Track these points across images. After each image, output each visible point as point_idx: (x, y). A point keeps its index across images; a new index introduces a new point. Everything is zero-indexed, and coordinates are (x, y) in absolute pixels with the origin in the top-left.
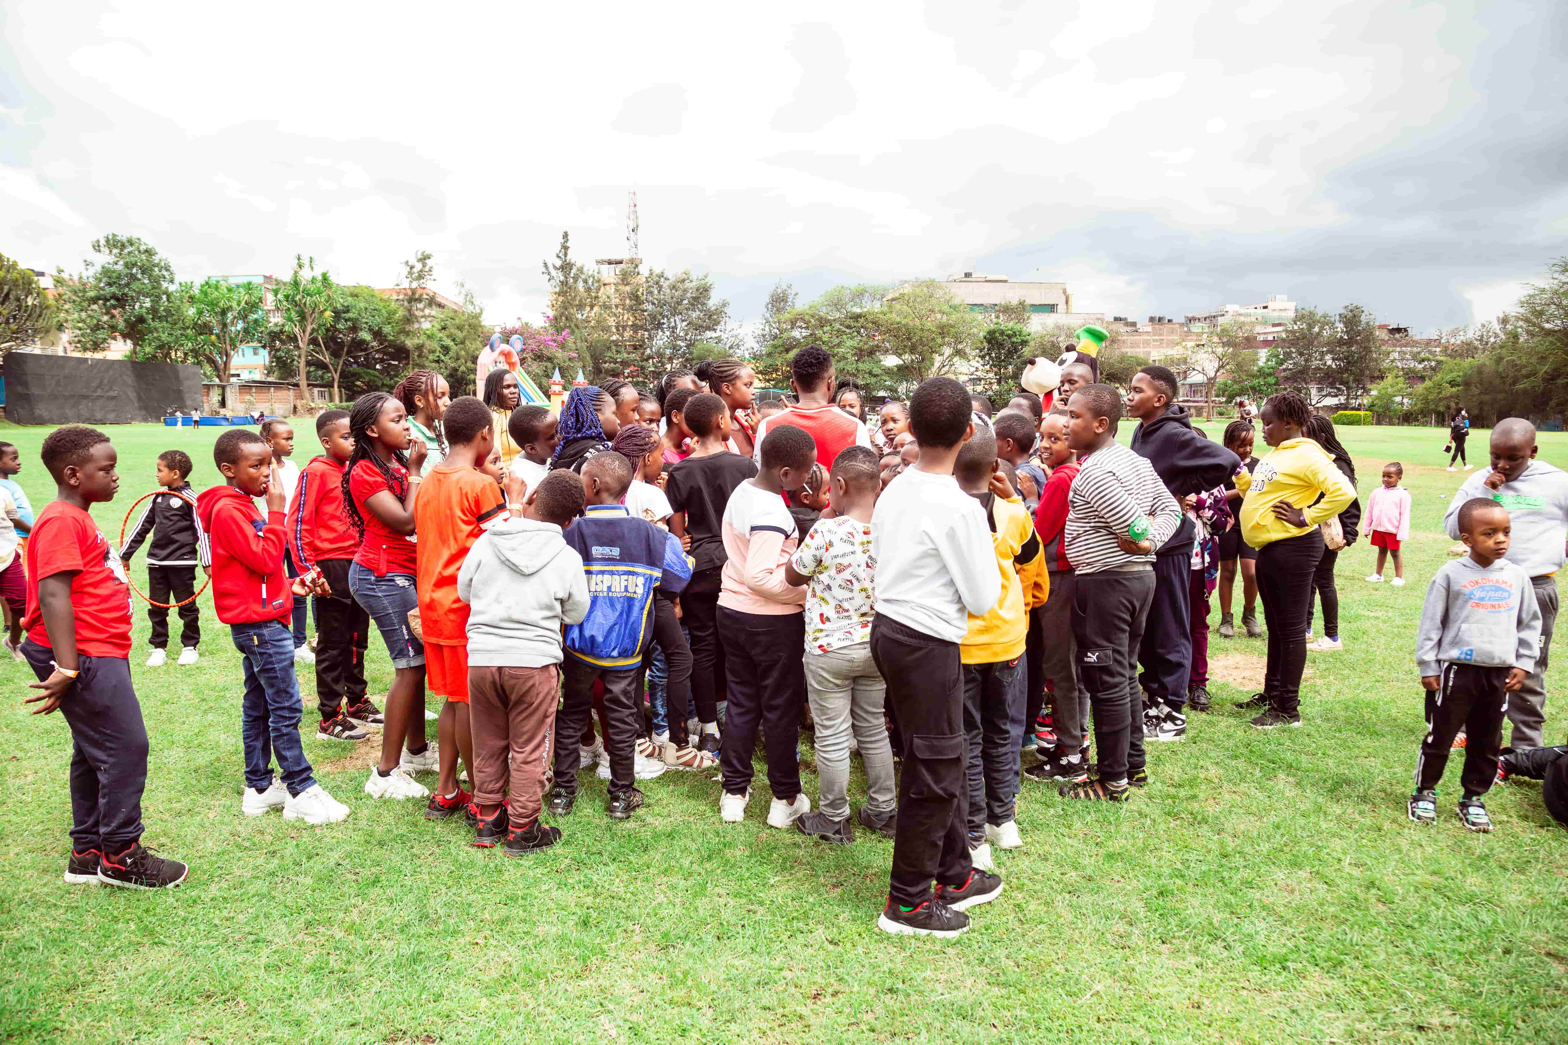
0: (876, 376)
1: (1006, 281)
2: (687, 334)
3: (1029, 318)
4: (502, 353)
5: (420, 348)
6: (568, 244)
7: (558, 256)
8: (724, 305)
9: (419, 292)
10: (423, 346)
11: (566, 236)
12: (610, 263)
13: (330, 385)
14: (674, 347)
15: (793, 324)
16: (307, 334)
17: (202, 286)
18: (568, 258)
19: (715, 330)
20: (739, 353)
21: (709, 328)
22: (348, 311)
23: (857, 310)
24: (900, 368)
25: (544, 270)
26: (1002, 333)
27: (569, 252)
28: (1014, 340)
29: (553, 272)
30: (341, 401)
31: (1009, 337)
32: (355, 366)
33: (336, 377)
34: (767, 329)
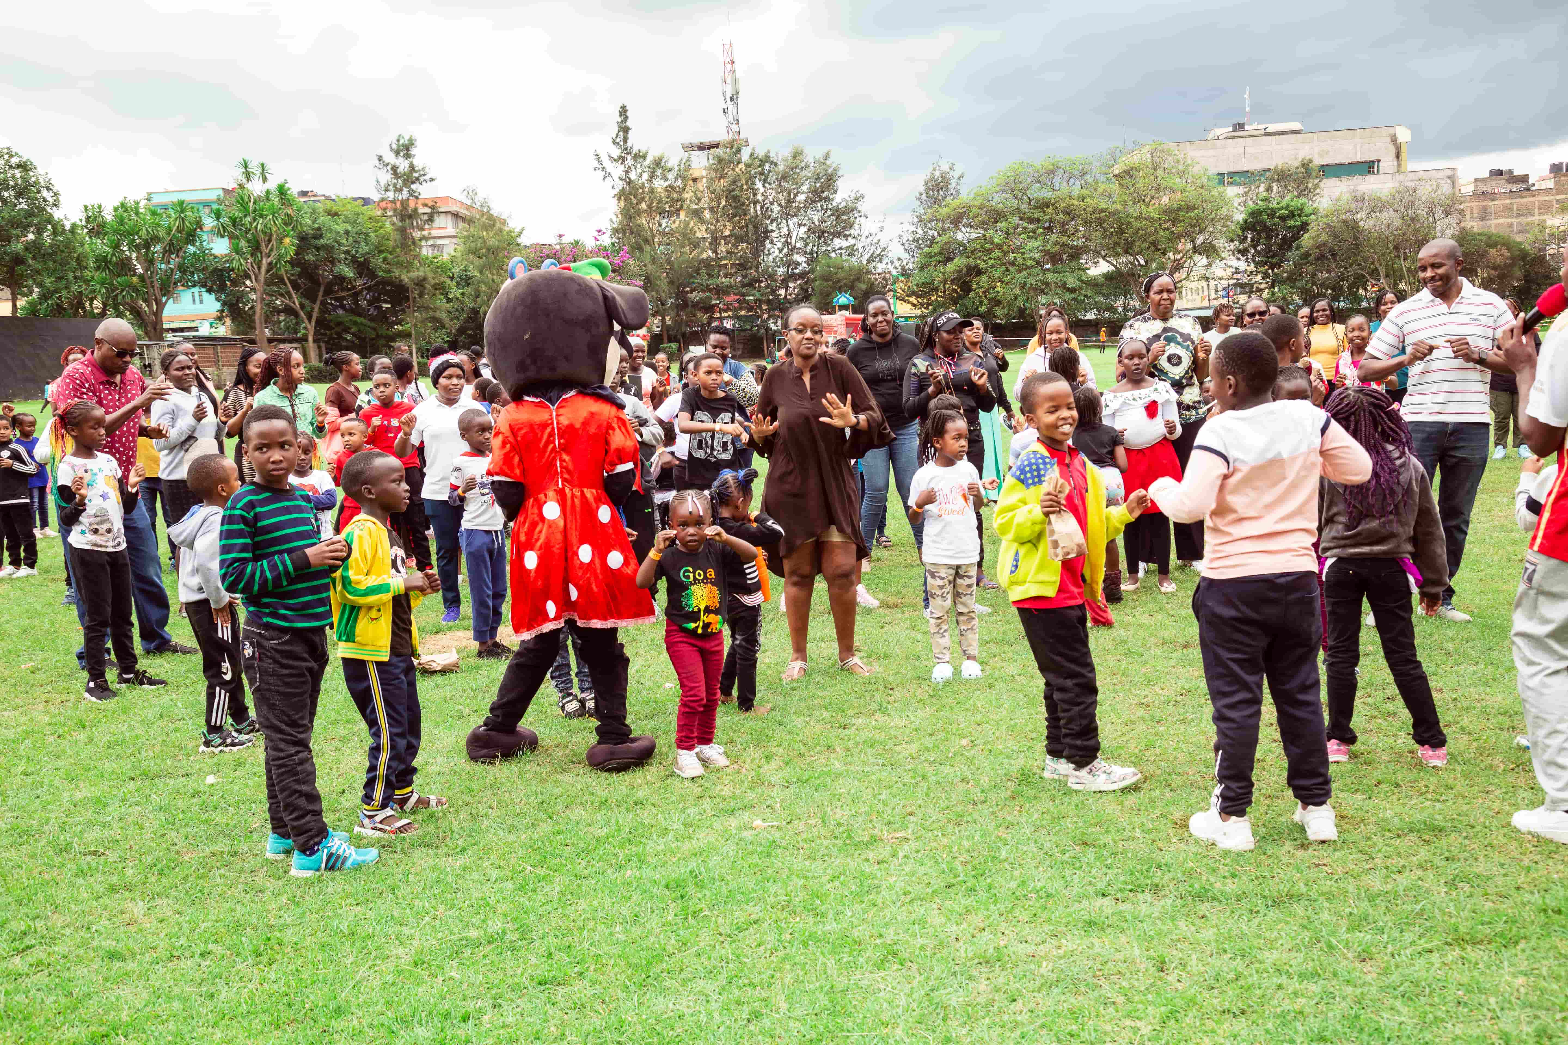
0: (1072, 291)
1: (1298, 132)
2: (806, 245)
3: (1316, 186)
5: (420, 283)
6: (629, 124)
7: (615, 142)
8: (857, 199)
9: (412, 204)
10: (425, 279)
11: (623, 111)
12: (704, 147)
14: (790, 264)
15: (957, 220)
16: (263, 269)
17: (116, 209)
18: (629, 144)
19: (846, 236)
20: (881, 267)
21: (838, 235)
22: (321, 236)
23: (1046, 194)
24: (1109, 277)
25: (596, 164)
26: (1272, 214)
27: (631, 134)
28: (1291, 223)
29: (610, 166)
31: (1283, 218)
32: (341, 312)
33: (311, 327)
34: (920, 231)
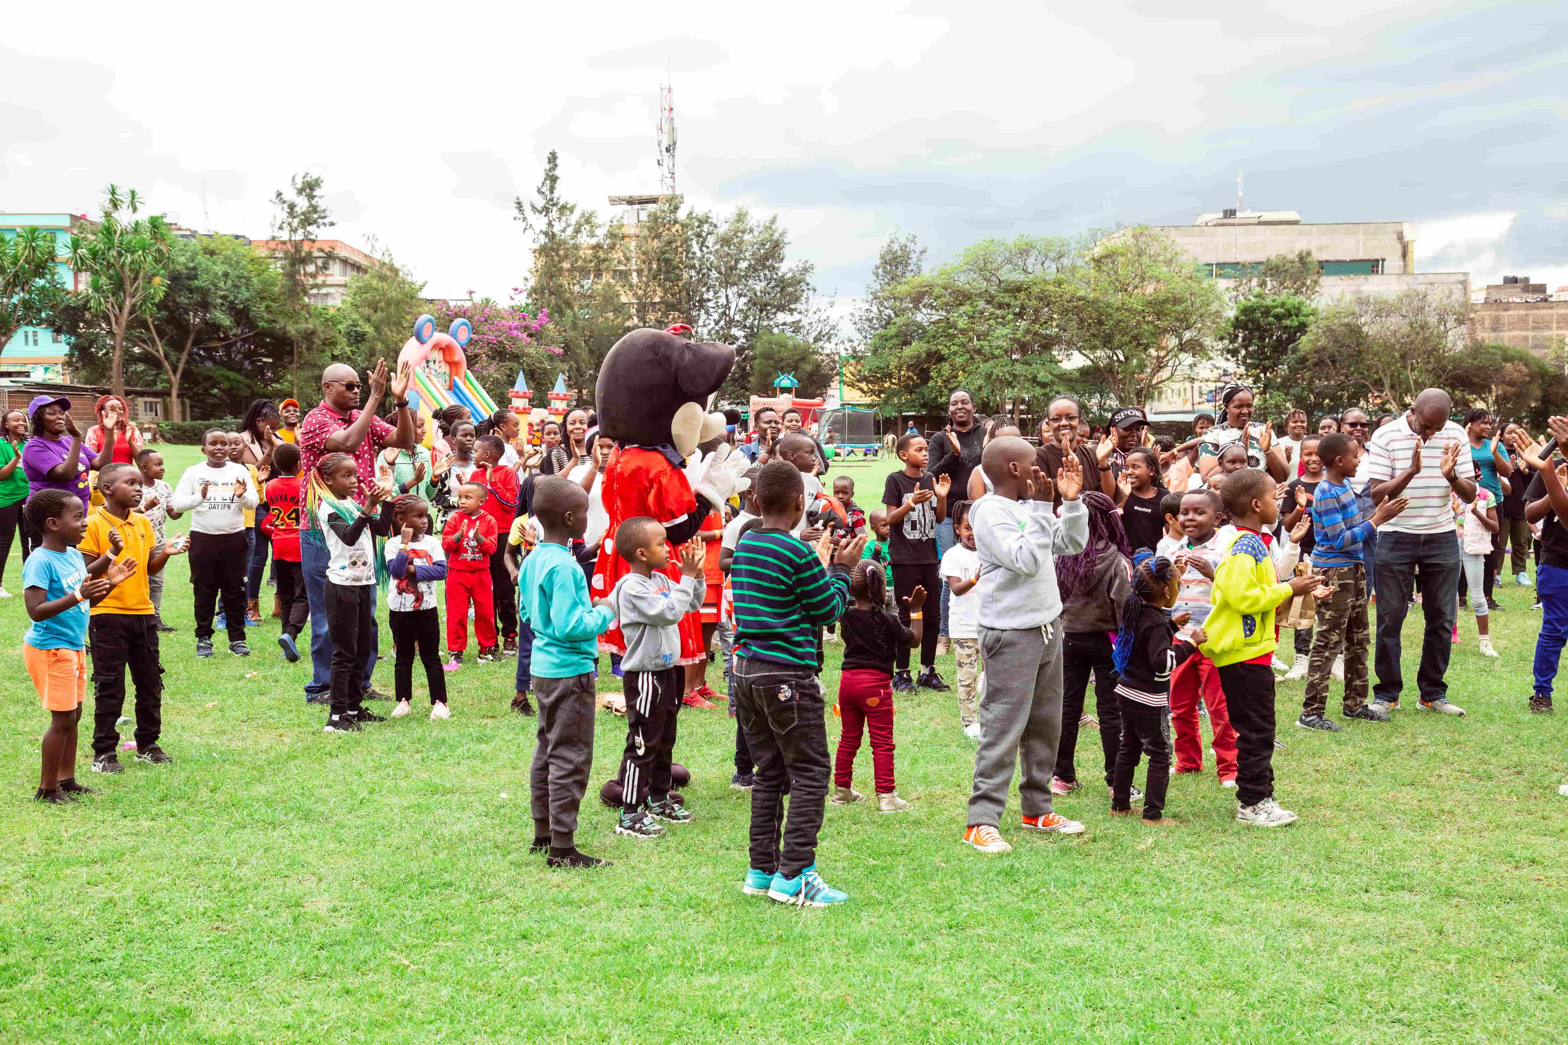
0: (1044, 385)
1: (1296, 223)
3: (1316, 282)
4: (437, 347)
5: (309, 336)
6: (557, 172)
7: (539, 191)
8: (806, 270)
9: (306, 247)
10: (313, 333)
11: (553, 158)
12: (631, 202)
13: (165, 394)
14: (727, 338)
15: (917, 300)
16: (126, 310)
18: (556, 195)
19: (791, 311)
20: (829, 347)
21: (781, 308)
22: (195, 277)
23: (1017, 277)
24: (1084, 372)
25: (516, 212)
26: (1267, 312)
27: (558, 184)
28: (1287, 322)
29: (532, 217)
30: (184, 419)
31: (1278, 317)
32: (209, 364)
33: (176, 380)
34: (875, 309)
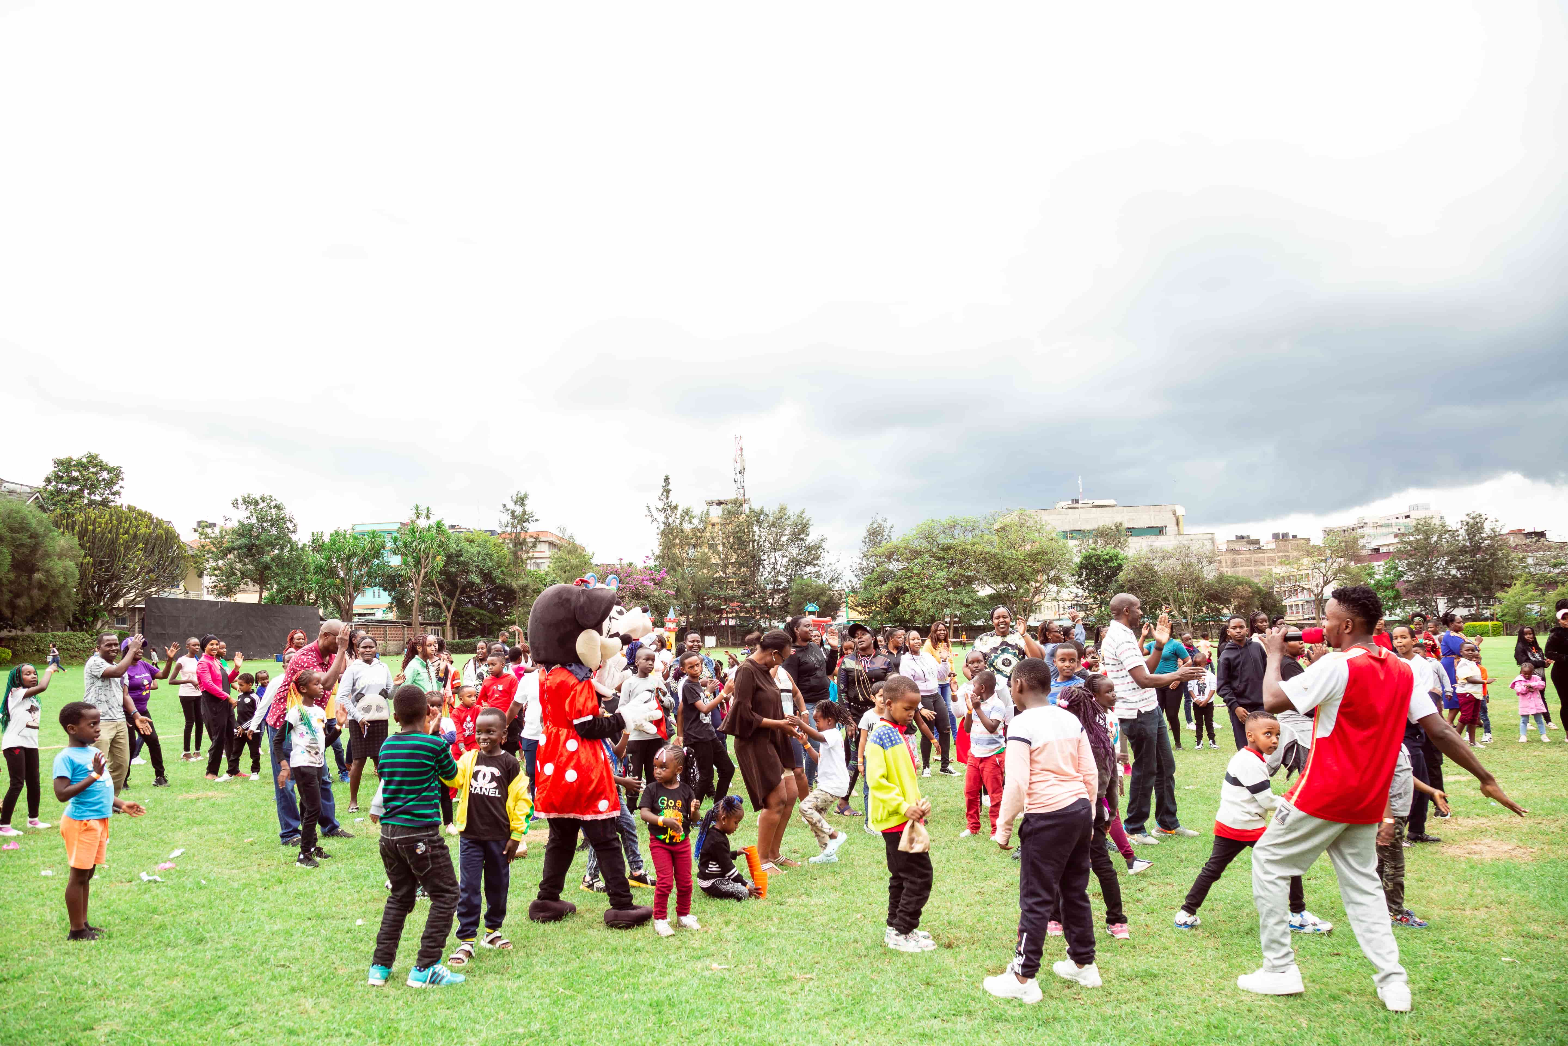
0: (968, 606)
1: (1114, 506)
2: (787, 570)
3: (1126, 541)
5: (524, 588)
6: (670, 487)
7: (660, 499)
8: (822, 540)
9: (523, 535)
10: (527, 586)
11: (667, 479)
12: (719, 503)
13: (443, 624)
14: (776, 582)
15: (890, 557)
16: (421, 576)
17: (332, 535)
18: (670, 500)
19: (814, 565)
20: (837, 586)
21: (808, 563)
22: (461, 555)
23: (948, 541)
24: (992, 597)
25: (647, 513)
26: (1099, 558)
27: (671, 494)
28: (1111, 564)
29: (656, 514)
30: (454, 639)
31: (1106, 561)
32: (470, 606)
33: (449, 616)
34: (864, 563)
